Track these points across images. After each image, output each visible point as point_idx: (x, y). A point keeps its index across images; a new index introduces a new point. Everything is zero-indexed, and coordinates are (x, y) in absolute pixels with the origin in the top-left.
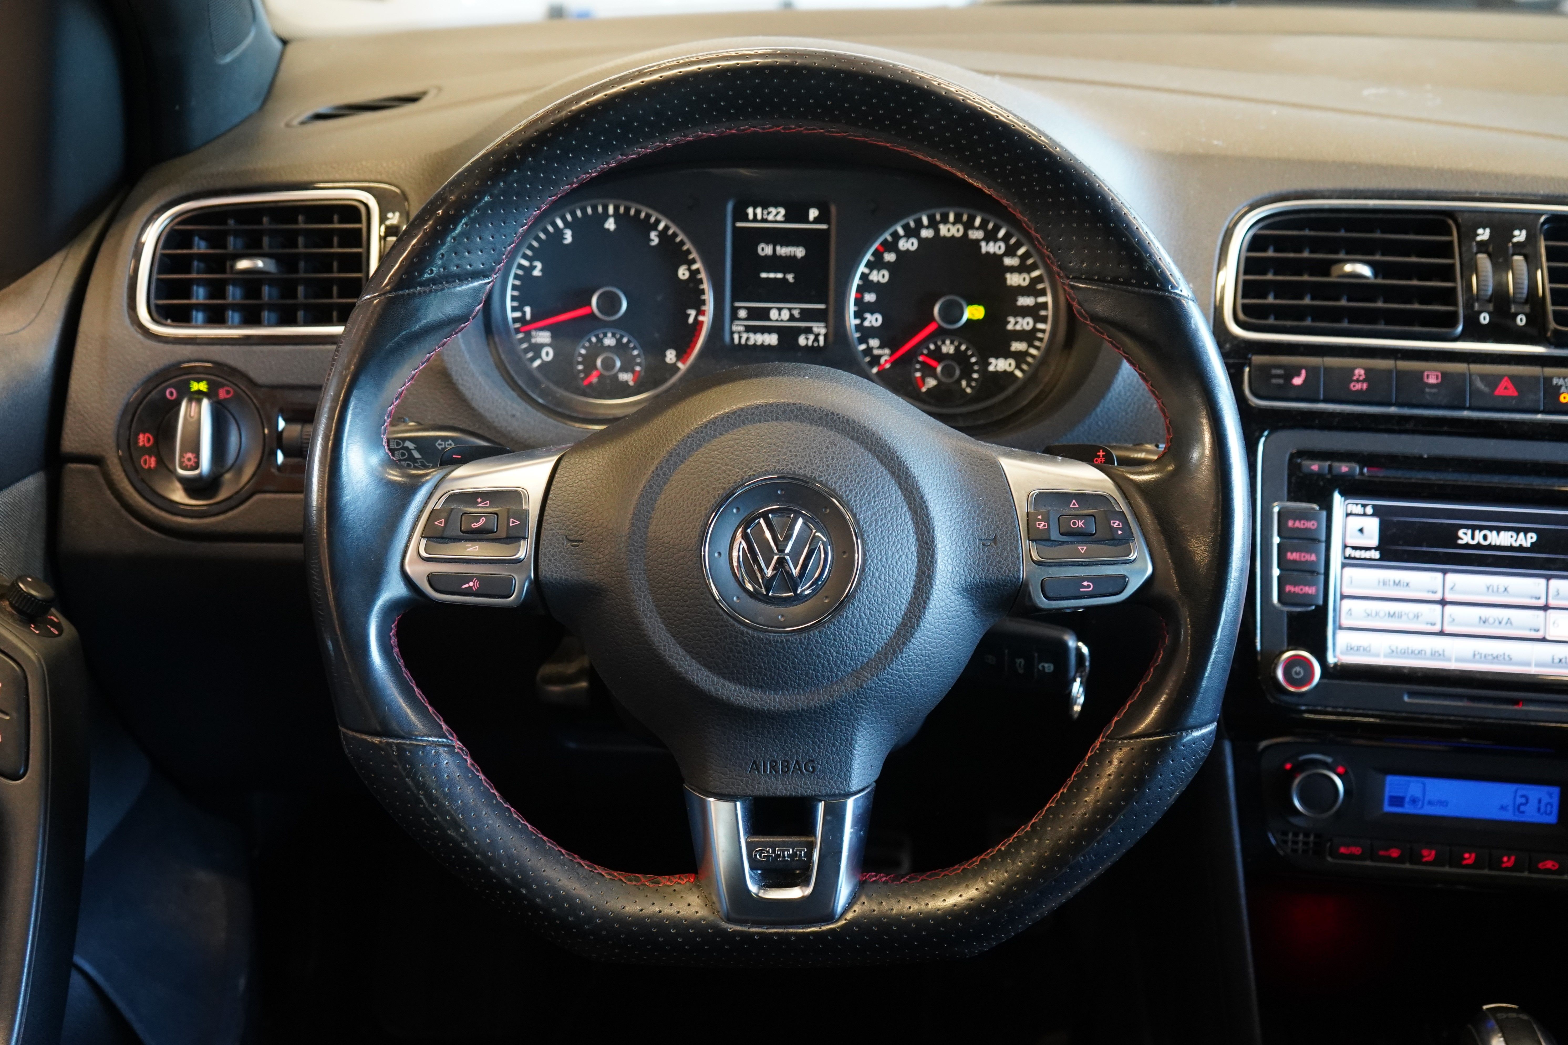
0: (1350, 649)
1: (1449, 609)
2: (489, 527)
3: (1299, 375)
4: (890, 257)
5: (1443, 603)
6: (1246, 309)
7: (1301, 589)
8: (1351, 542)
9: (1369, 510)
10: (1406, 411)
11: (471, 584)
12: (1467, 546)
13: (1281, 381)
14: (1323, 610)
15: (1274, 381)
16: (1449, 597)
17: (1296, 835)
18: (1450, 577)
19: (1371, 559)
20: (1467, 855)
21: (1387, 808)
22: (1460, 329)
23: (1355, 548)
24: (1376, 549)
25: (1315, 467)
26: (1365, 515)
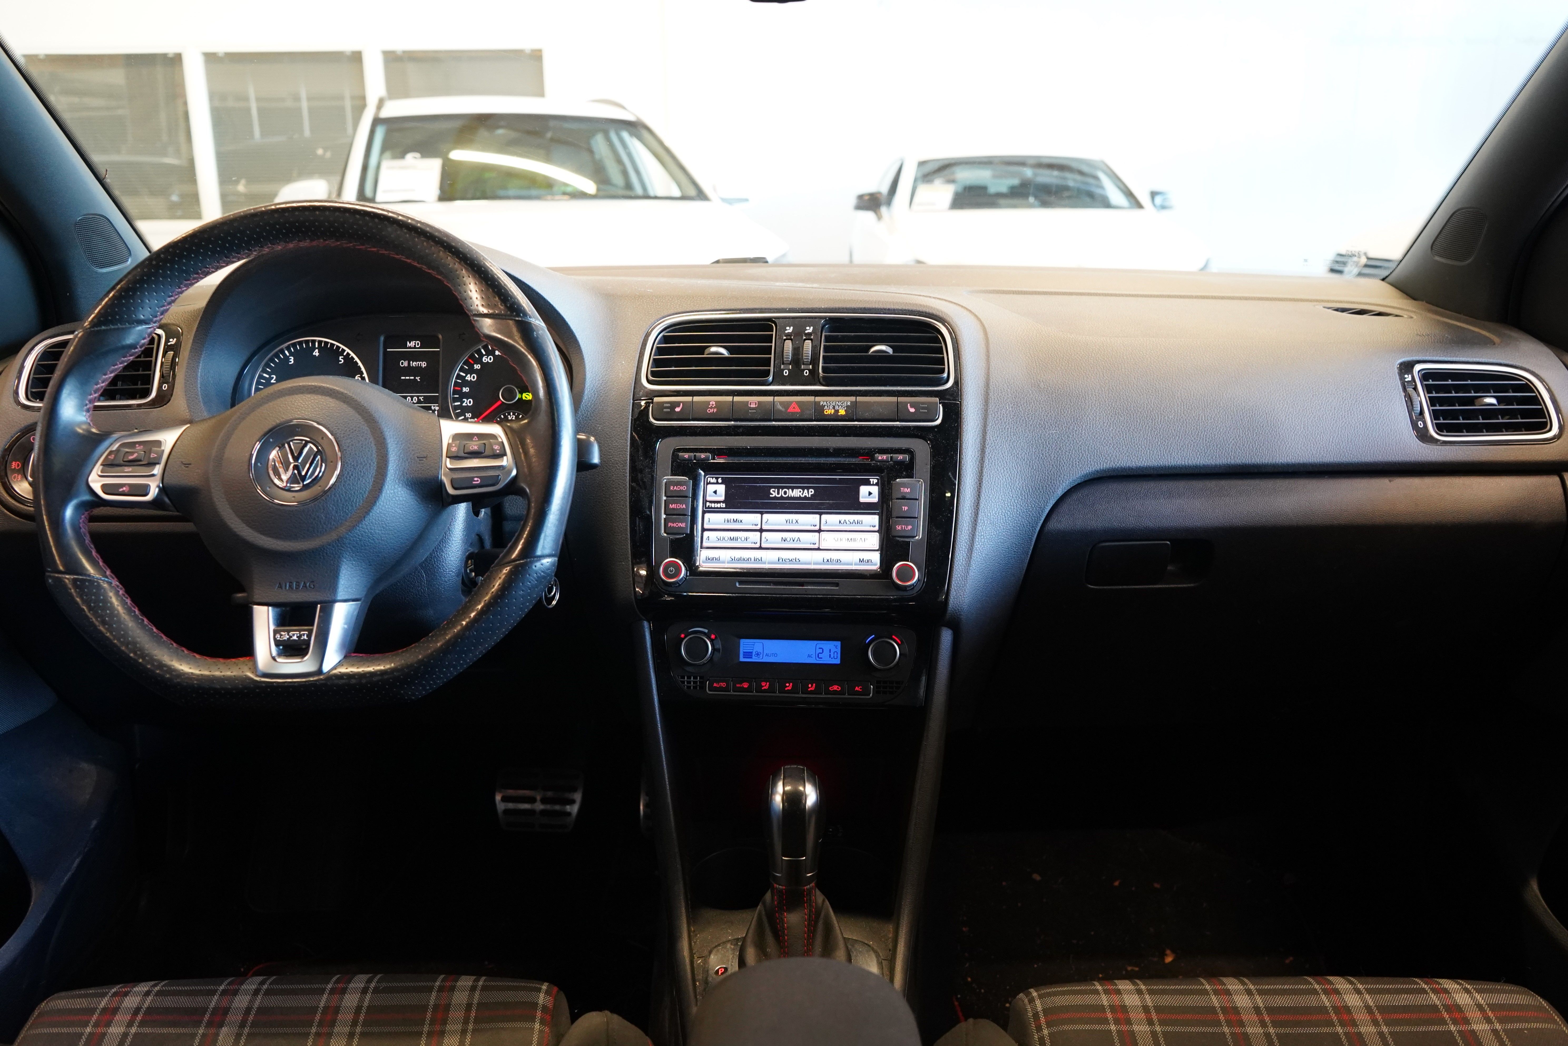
0: (708, 559)
1: (764, 534)
2: (139, 458)
3: (679, 406)
4: (477, 367)
5: (761, 531)
6: (654, 374)
7: (677, 525)
8: (708, 498)
9: (720, 480)
10: (739, 423)
11: (124, 489)
12: (775, 498)
13: (669, 410)
14: (691, 537)
15: (665, 410)
16: (764, 527)
17: (689, 677)
18: (765, 516)
19: (721, 508)
20: (787, 685)
21: (742, 659)
22: (771, 378)
23: (711, 502)
24: (723, 502)
25: (686, 456)
26: (717, 483)
